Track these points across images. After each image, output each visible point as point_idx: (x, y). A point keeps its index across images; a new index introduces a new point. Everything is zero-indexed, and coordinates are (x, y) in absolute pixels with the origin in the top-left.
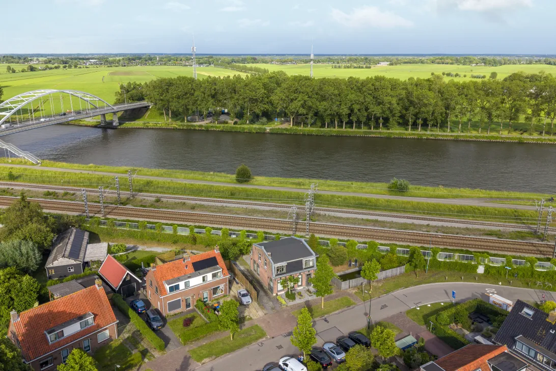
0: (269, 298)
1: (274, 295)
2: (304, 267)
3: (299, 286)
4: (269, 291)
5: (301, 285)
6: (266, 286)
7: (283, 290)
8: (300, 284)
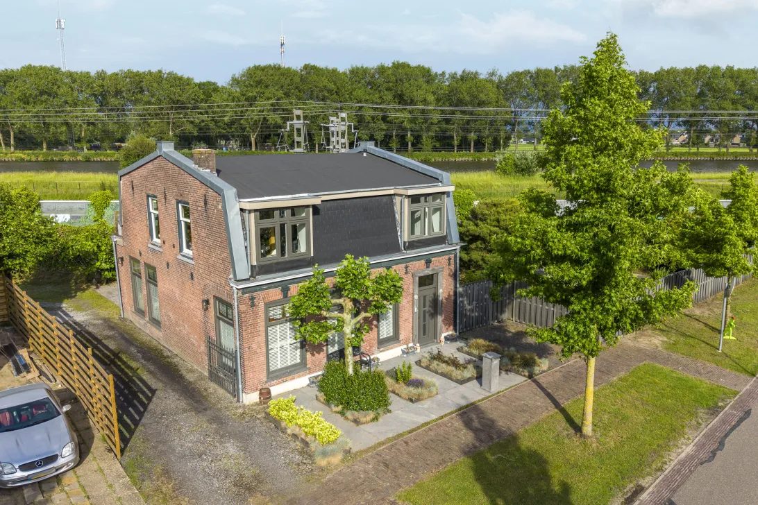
0: (218, 420)
1: (250, 398)
2: (404, 236)
3: (383, 343)
4: (213, 386)
5: (395, 339)
6: (195, 366)
7: (301, 367)
8: (386, 329)
